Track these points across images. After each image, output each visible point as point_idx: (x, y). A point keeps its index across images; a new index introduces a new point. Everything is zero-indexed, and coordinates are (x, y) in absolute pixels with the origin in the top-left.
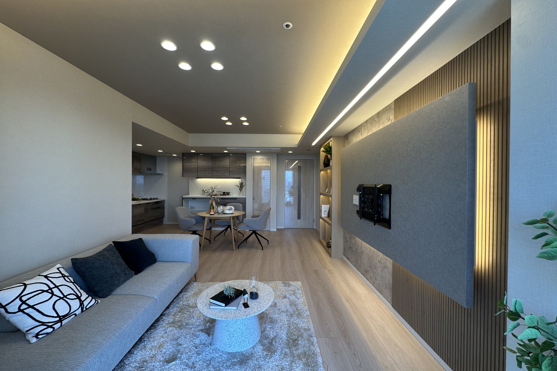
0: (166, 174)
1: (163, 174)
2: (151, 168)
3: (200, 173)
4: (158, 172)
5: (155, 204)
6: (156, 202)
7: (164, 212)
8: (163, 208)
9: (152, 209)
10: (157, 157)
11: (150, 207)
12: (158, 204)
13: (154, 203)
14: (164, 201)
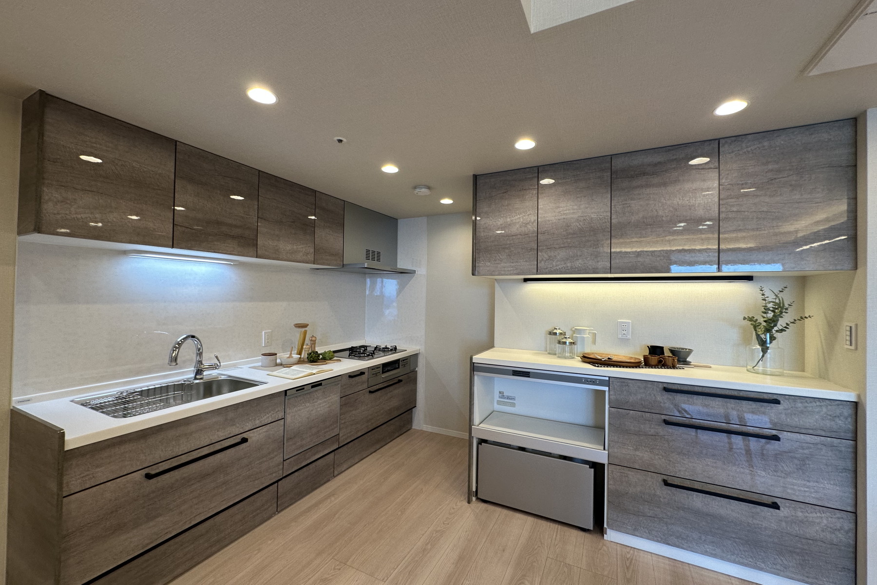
0: (421, 271)
1: (414, 272)
2: (379, 253)
3: (550, 258)
4: (402, 264)
5: (383, 372)
6: (386, 367)
7: (414, 392)
8: (411, 378)
9: (371, 392)
10: (399, 221)
11: (365, 386)
12: (396, 369)
13: (381, 369)
14: (415, 356)
